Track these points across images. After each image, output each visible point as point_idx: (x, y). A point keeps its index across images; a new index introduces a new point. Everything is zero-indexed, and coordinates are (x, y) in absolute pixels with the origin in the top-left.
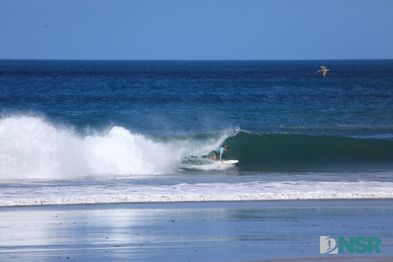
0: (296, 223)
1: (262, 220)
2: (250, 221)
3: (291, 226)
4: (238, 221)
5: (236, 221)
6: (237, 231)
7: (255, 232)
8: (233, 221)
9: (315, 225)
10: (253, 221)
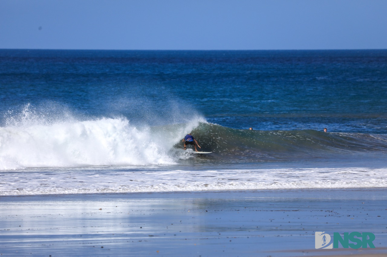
0: (330, 213)
1: (296, 211)
2: (284, 212)
3: (325, 216)
4: (272, 211)
5: (270, 211)
6: (271, 221)
7: (289, 222)
8: (267, 211)
9: (350, 216)
10: (287, 211)
